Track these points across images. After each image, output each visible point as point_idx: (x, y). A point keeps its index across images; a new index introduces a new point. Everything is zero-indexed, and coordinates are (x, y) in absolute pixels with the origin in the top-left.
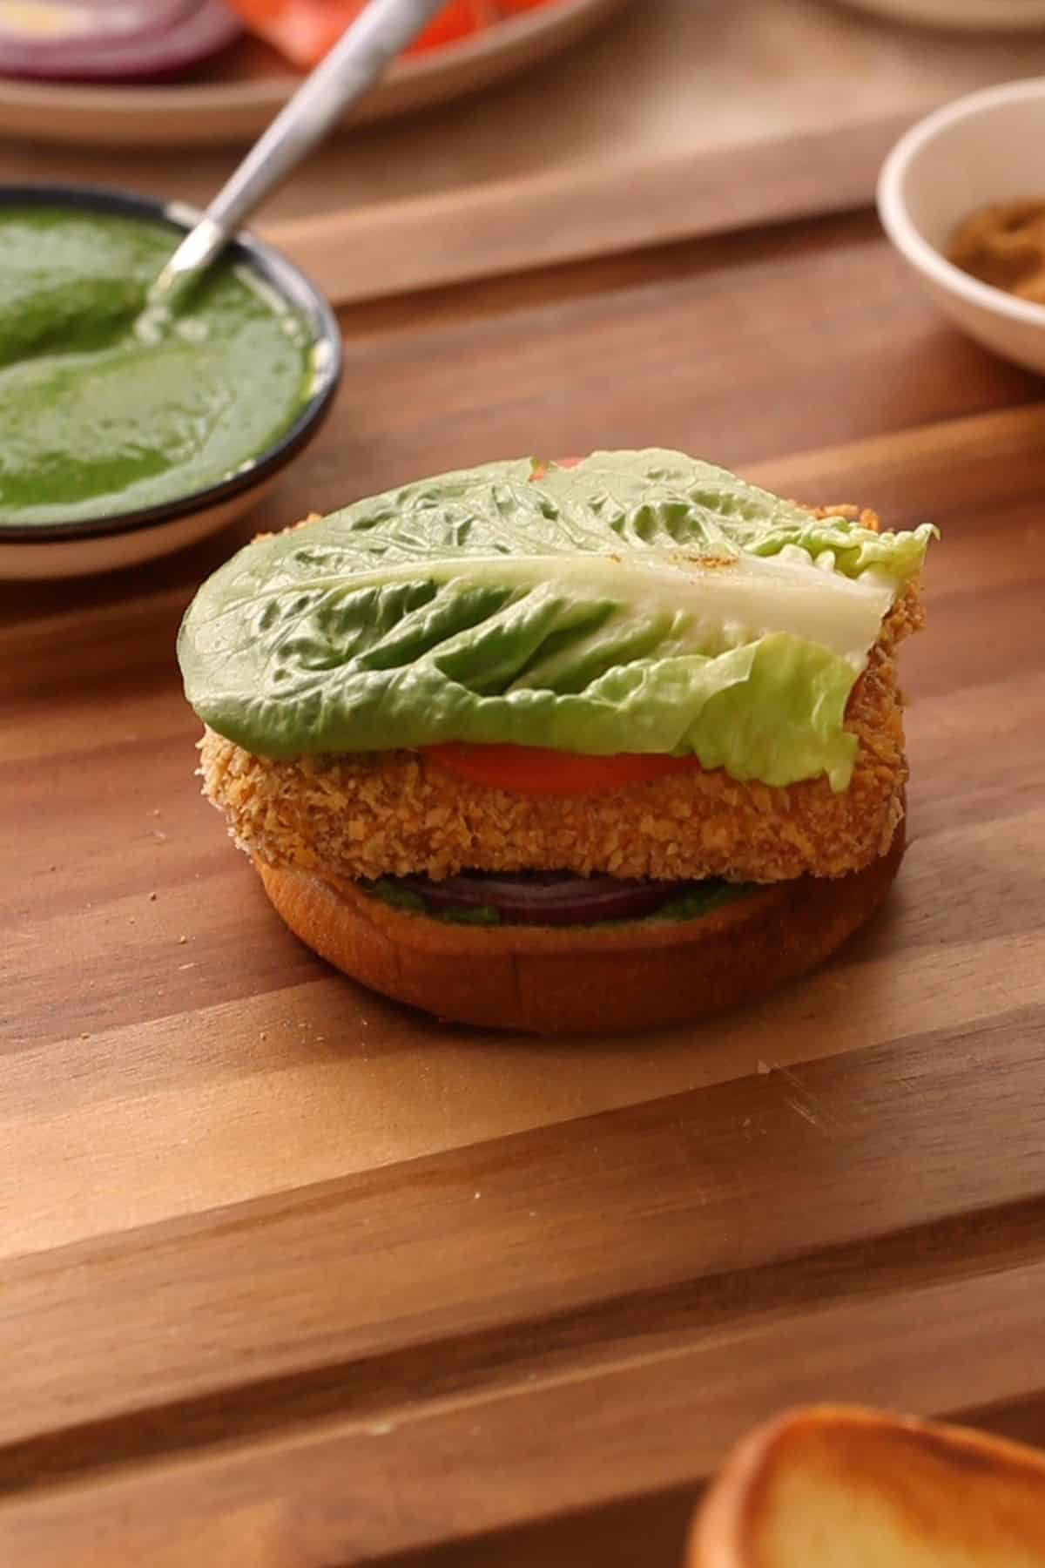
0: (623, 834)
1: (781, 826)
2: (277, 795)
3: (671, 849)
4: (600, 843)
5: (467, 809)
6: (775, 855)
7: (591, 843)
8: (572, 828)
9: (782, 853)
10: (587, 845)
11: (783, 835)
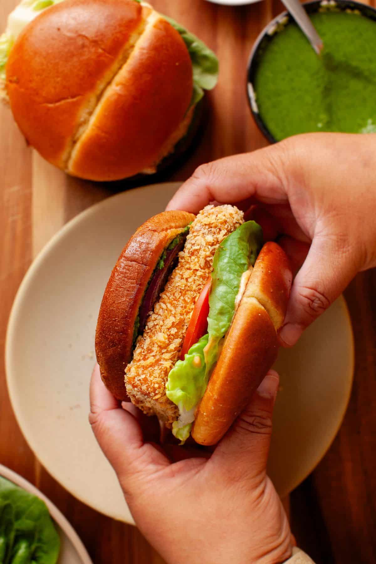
0: (171, 311)
1: (155, 358)
2: (228, 223)
3: (161, 323)
4: (171, 304)
5: (200, 271)
6: (146, 352)
7: (172, 301)
8: (179, 298)
9: (145, 355)
10: (172, 299)
11: (153, 358)
